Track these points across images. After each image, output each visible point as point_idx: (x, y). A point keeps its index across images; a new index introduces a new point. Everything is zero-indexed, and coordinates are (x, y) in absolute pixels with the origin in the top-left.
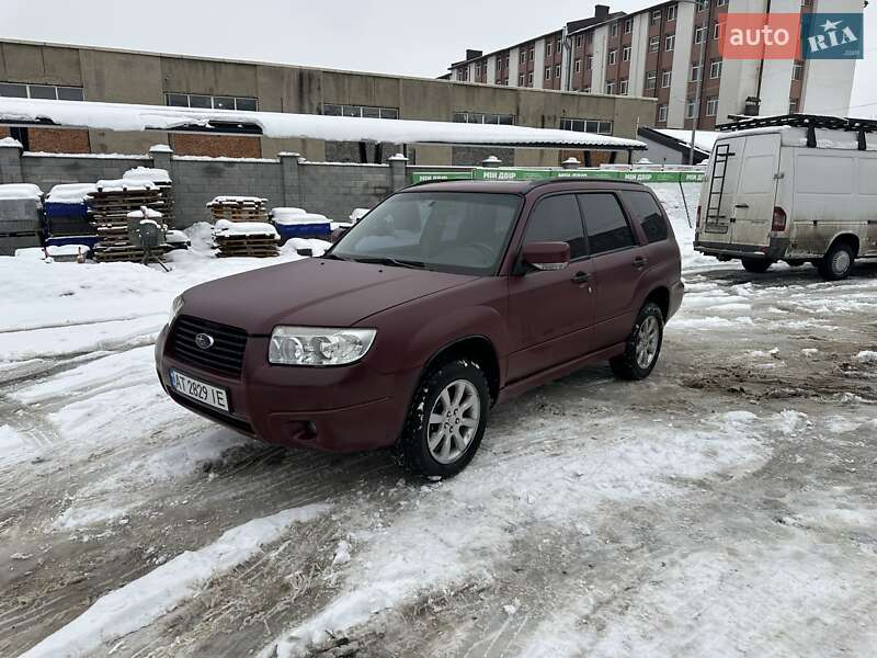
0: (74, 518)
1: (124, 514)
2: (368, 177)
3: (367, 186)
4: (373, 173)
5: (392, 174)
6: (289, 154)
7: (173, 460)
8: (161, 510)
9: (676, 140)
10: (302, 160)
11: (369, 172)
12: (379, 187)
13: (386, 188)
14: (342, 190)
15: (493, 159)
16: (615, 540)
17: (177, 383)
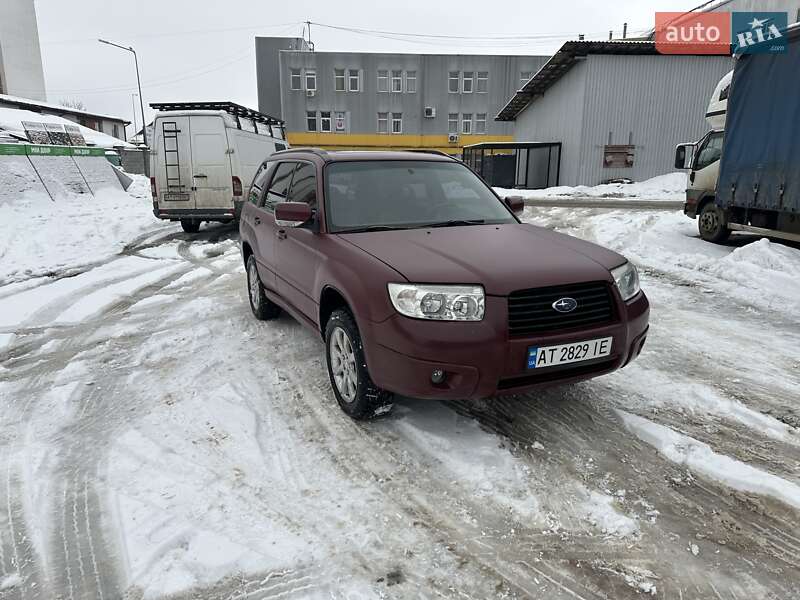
17: (540, 359)
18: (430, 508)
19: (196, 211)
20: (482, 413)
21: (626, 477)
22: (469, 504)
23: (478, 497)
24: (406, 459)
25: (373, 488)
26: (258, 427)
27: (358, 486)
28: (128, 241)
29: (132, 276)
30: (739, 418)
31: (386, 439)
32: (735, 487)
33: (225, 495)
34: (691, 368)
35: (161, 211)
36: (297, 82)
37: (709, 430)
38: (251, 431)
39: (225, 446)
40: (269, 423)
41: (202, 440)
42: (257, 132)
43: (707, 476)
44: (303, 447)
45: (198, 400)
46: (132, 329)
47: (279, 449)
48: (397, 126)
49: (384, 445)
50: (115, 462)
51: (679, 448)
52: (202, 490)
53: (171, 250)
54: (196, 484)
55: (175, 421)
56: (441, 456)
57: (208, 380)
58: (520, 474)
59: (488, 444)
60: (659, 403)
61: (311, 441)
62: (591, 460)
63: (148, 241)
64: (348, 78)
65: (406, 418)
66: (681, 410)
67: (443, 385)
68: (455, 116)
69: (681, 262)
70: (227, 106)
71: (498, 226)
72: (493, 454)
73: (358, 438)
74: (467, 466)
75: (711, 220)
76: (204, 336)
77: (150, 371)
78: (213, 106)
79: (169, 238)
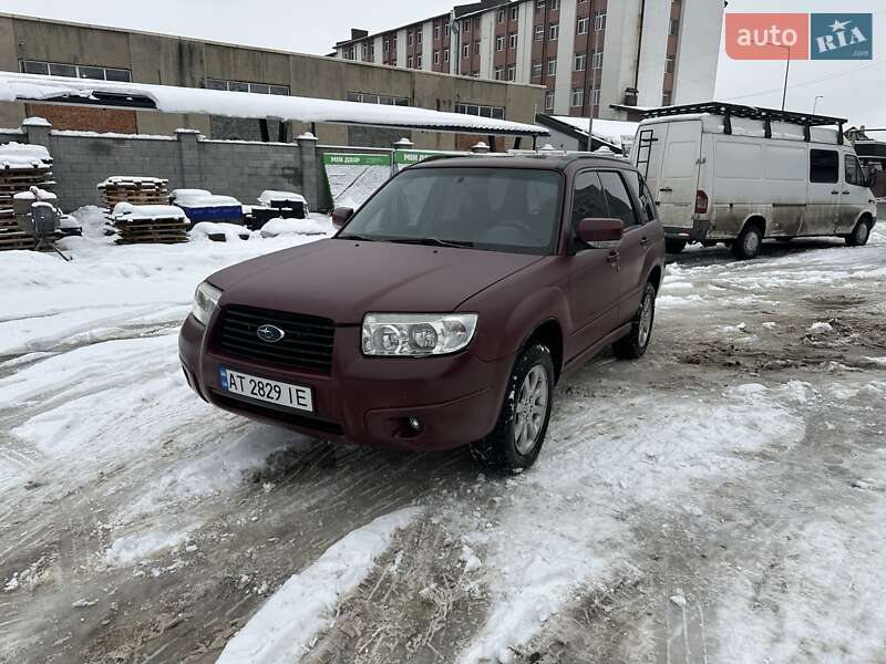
0: (128, 549)
1: (188, 539)
2: (277, 157)
3: (274, 167)
4: (280, 154)
5: (301, 154)
6: (187, 131)
7: (210, 472)
8: (228, 530)
9: (573, 127)
10: (202, 138)
11: (277, 152)
12: (289, 168)
13: (296, 169)
14: (247, 170)
15: (405, 141)
16: (729, 519)
17: (231, 383)
70: (715, 108)
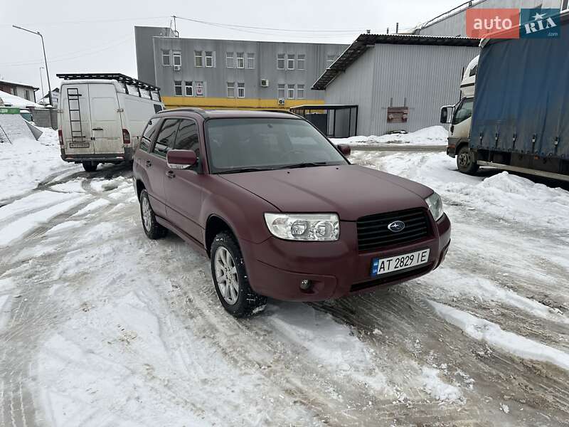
17: (381, 268)
18: (305, 388)
19: (94, 155)
20: (332, 307)
21: (446, 353)
22: (334, 383)
23: (339, 377)
24: (281, 348)
25: (258, 375)
26: (161, 328)
27: (245, 374)
28: (42, 179)
29: (47, 207)
30: (513, 303)
31: (263, 333)
32: (522, 357)
33: (139, 387)
34: (473, 266)
35: (67, 156)
36: (167, 60)
37: (495, 313)
38: (156, 332)
39: (135, 345)
40: (169, 324)
41: (115, 340)
42: (140, 96)
43: (501, 348)
44: (199, 343)
45: (109, 307)
46: (50, 249)
47: (179, 346)
48: (241, 93)
49: (262, 338)
50: (43, 363)
51: (477, 328)
52: (119, 384)
53: (76, 185)
54: (115, 380)
55: (91, 326)
56: (306, 344)
57: (115, 290)
58: (368, 356)
59: (341, 333)
60: (456, 294)
61: (204, 337)
62: (417, 341)
63: (57, 179)
64: (204, 58)
65: (276, 315)
66: (473, 299)
67: (309, 290)
68: (283, 86)
69: (450, 189)
70: (118, 77)
71: (337, 167)
72: (345, 340)
73: (241, 333)
74: (328, 352)
75: (465, 159)
76: (109, 254)
77: (67, 284)
78: (106, 76)
79: (74, 176)
